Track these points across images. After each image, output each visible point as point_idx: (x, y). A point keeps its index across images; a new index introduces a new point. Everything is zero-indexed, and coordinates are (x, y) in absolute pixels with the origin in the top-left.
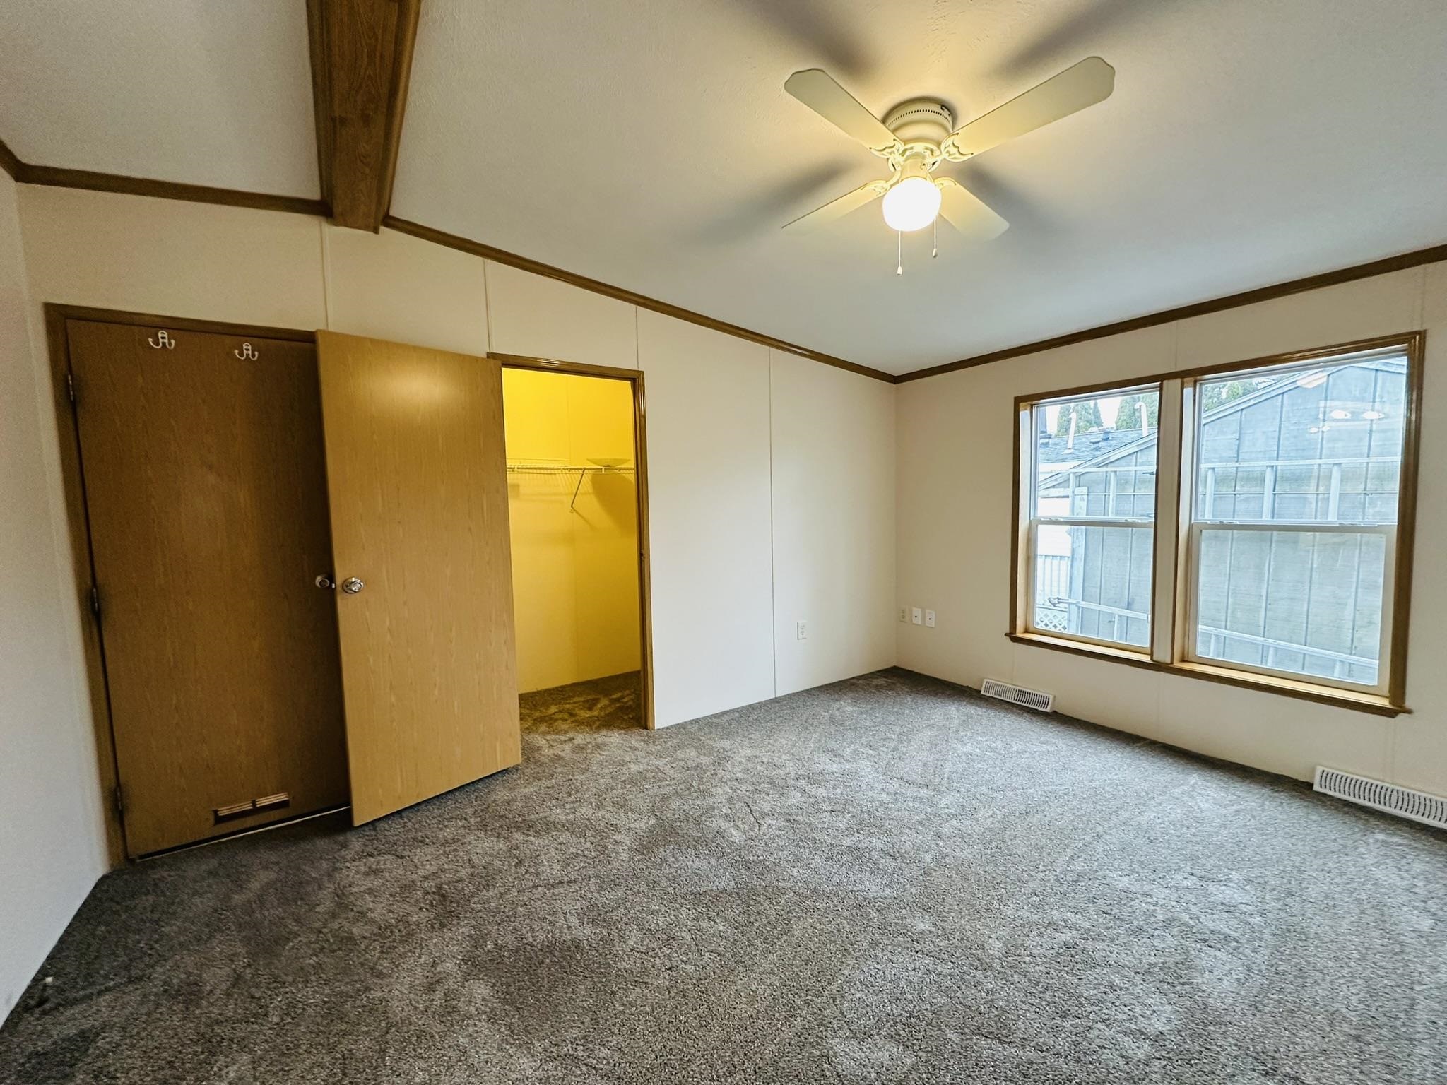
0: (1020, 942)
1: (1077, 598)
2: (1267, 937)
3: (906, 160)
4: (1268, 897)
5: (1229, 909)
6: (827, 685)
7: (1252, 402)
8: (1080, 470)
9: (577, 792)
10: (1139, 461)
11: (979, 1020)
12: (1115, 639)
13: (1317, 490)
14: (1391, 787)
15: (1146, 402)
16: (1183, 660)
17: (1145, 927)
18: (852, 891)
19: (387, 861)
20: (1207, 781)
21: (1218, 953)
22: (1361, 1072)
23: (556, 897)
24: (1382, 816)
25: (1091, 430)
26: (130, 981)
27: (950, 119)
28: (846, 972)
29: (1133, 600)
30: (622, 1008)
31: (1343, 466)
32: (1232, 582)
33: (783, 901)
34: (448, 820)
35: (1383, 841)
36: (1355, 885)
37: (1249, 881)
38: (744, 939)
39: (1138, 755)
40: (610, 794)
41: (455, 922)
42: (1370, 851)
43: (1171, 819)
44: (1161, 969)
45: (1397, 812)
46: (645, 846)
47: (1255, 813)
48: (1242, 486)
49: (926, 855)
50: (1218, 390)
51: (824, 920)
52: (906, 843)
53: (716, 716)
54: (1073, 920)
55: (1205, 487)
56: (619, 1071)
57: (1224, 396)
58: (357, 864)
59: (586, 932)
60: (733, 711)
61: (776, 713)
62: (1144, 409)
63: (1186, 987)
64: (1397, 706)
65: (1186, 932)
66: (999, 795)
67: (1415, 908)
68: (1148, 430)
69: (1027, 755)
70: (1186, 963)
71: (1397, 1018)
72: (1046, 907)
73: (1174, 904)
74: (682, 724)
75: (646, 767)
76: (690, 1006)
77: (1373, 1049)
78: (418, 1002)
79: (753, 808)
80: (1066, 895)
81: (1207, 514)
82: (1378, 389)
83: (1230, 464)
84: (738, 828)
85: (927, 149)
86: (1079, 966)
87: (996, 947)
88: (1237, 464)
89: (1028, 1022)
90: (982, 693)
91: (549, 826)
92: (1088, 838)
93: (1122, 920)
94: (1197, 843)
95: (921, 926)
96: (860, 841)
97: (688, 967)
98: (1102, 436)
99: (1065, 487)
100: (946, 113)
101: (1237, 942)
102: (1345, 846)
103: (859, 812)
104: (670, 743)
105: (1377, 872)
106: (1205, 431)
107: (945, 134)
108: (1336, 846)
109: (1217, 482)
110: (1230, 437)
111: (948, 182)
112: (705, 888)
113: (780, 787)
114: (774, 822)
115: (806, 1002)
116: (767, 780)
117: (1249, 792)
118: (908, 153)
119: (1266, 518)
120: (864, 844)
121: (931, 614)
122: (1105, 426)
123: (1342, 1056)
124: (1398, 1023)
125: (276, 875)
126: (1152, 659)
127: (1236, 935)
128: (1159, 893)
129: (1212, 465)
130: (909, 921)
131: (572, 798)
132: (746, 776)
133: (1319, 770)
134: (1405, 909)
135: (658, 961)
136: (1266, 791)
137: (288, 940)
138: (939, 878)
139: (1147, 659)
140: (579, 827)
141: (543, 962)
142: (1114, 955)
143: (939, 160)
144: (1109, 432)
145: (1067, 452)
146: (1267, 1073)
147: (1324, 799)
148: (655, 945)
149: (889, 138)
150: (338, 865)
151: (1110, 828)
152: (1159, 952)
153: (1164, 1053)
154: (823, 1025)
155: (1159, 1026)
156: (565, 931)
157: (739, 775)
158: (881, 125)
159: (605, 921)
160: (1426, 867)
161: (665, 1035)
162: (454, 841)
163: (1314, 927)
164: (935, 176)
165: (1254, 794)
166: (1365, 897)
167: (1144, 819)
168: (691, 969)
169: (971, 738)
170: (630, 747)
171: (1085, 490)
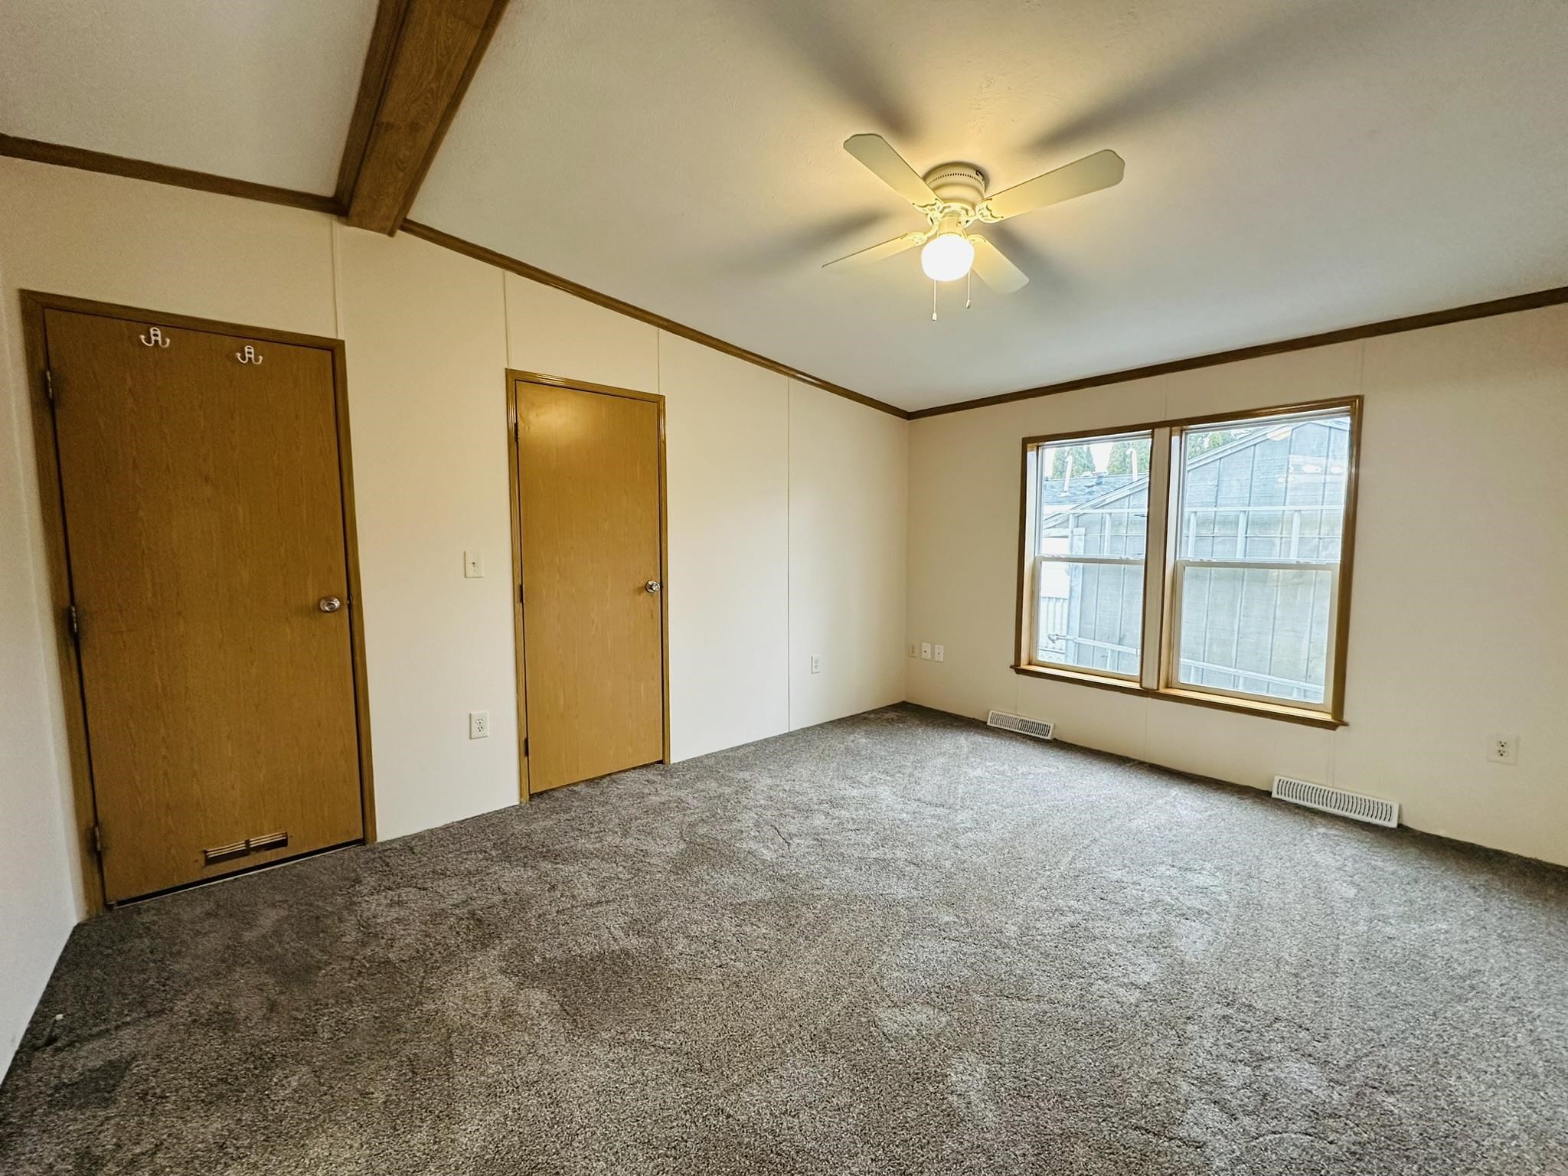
0: (1032, 925)
1: (1074, 635)
2: (1232, 909)
3: (944, 217)
4: (1233, 880)
5: (1203, 890)
6: (839, 720)
7: (1229, 452)
8: (1079, 511)
9: (600, 822)
10: (1132, 504)
11: (1000, 986)
12: (1108, 669)
13: (1281, 534)
14: (1332, 790)
15: (1138, 448)
16: (1167, 687)
17: (1135, 908)
18: (882, 895)
19: (408, 894)
20: (1186, 793)
21: (1193, 924)
22: (1297, 997)
23: (597, 915)
24: (1324, 815)
25: (1085, 474)
26: (149, 1015)
27: (983, 183)
28: (884, 958)
29: (1124, 635)
30: (680, 1000)
31: (1303, 512)
32: (1210, 618)
33: (819, 906)
34: (467, 853)
35: (1324, 834)
36: (1300, 867)
37: (1218, 869)
38: (787, 938)
39: (1128, 774)
40: (634, 824)
41: (497, 942)
42: (1313, 842)
43: (1156, 824)
44: (1148, 937)
45: (1336, 811)
46: (680, 867)
47: (1224, 816)
48: (1220, 529)
49: (947, 862)
50: (1200, 439)
51: (859, 919)
52: (929, 852)
53: (732, 750)
54: (1076, 906)
55: (1189, 530)
56: (685, 1049)
57: (1206, 445)
58: (376, 897)
59: (633, 942)
60: (748, 745)
61: (792, 747)
62: (1134, 456)
63: (1168, 949)
64: (1338, 721)
65: (1168, 910)
66: (1008, 811)
67: (1345, 881)
68: (1139, 475)
69: (1032, 776)
70: (1168, 932)
71: (1326, 959)
72: (1053, 898)
73: (1158, 889)
74: (698, 758)
75: (667, 798)
76: (744, 993)
77: (1307, 982)
78: (475, 1010)
79: (780, 830)
80: (1069, 887)
81: (1189, 553)
82: (1331, 445)
83: (1209, 509)
84: (768, 848)
85: (962, 208)
86: (1082, 940)
87: (1012, 930)
88: (1215, 509)
89: (1041, 983)
90: (988, 724)
91: (575, 855)
92: (1087, 842)
93: (1117, 904)
94: (1177, 841)
95: (947, 919)
96: (885, 854)
97: (737, 963)
98: (1095, 480)
99: (1065, 528)
100: (980, 178)
101: (1208, 914)
102: (1294, 839)
103: (882, 830)
104: (688, 776)
105: (1317, 857)
106: (1189, 476)
107: (980, 199)
108: (1287, 839)
109: (1200, 524)
110: (1210, 483)
111: (979, 239)
112: (744, 900)
113: (807, 811)
114: (802, 842)
115: (851, 983)
116: (791, 806)
117: (1220, 800)
118: (946, 210)
119: (1239, 557)
120: (889, 856)
121: (940, 649)
122: (1097, 470)
123: (1284, 988)
124: (1326, 963)
125: (287, 913)
126: (1141, 686)
127: (1207, 909)
128: (1146, 882)
129: (1194, 509)
130: (935, 915)
131: (596, 829)
132: (770, 803)
133: (1277, 779)
134: (1337, 882)
135: (707, 961)
136: (1234, 799)
137: (320, 969)
138: (960, 880)
139: (1136, 686)
140: (608, 854)
141: (595, 969)
142: (1110, 930)
143: (972, 220)
144: (1101, 477)
145: (1064, 495)
146: (1228, 1004)
147: (1280, 804)
148: (703, 949)
149: (932, 197)
150: (355, 899)
151: (1105, 834)
152: (1146, 925)
153: (1151, 997)
154: (868, 999)
155: (1146, 979)
156: (612, 942)
157: (762, 802)
158: (922, 181)
159: (650, 932)
160: (1354, 852)
161: (725, 1017)
162: (478, 872)
163: (1268, 900)
164: (968, 232)
165: (1224, 802)
166: (1307, 875)
167: (1134, 825)
168: (740, 965)
169: (980, 763)
170: (648, 781)
171: (1082, 530)
